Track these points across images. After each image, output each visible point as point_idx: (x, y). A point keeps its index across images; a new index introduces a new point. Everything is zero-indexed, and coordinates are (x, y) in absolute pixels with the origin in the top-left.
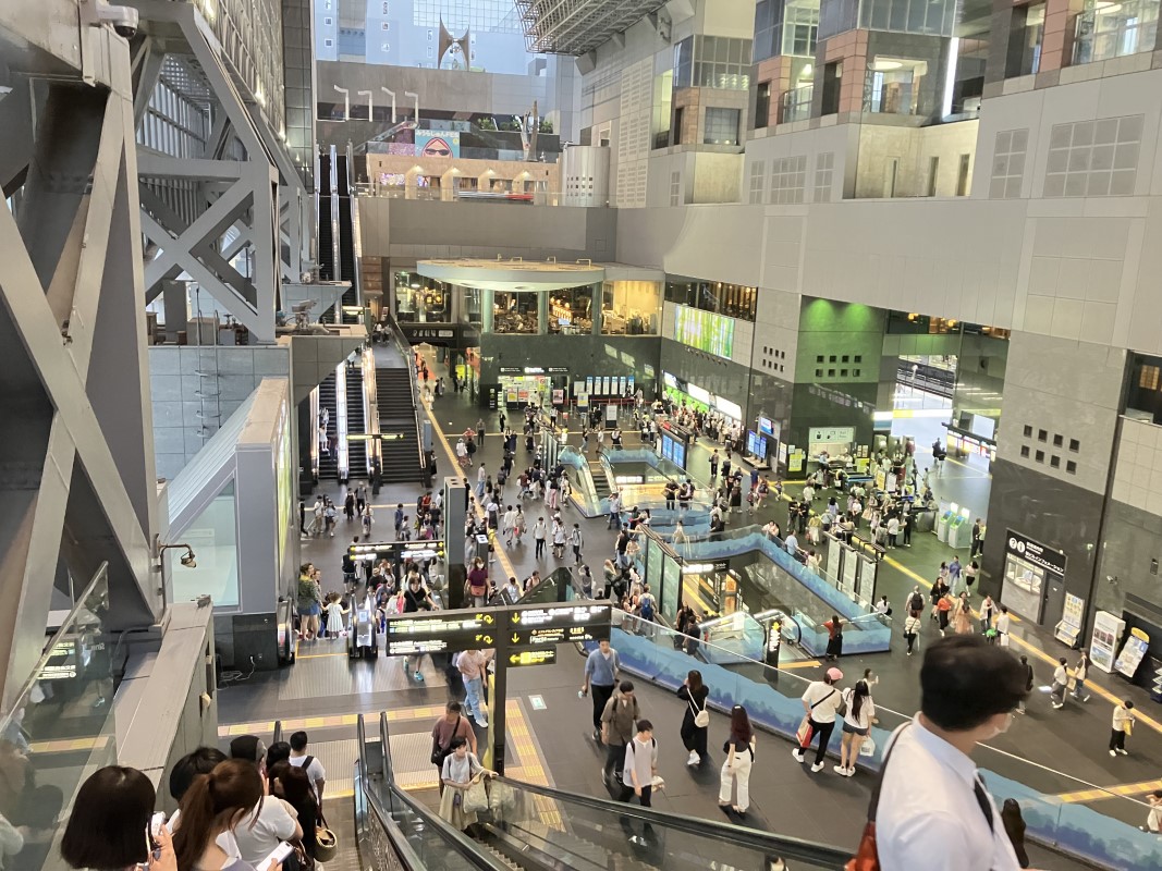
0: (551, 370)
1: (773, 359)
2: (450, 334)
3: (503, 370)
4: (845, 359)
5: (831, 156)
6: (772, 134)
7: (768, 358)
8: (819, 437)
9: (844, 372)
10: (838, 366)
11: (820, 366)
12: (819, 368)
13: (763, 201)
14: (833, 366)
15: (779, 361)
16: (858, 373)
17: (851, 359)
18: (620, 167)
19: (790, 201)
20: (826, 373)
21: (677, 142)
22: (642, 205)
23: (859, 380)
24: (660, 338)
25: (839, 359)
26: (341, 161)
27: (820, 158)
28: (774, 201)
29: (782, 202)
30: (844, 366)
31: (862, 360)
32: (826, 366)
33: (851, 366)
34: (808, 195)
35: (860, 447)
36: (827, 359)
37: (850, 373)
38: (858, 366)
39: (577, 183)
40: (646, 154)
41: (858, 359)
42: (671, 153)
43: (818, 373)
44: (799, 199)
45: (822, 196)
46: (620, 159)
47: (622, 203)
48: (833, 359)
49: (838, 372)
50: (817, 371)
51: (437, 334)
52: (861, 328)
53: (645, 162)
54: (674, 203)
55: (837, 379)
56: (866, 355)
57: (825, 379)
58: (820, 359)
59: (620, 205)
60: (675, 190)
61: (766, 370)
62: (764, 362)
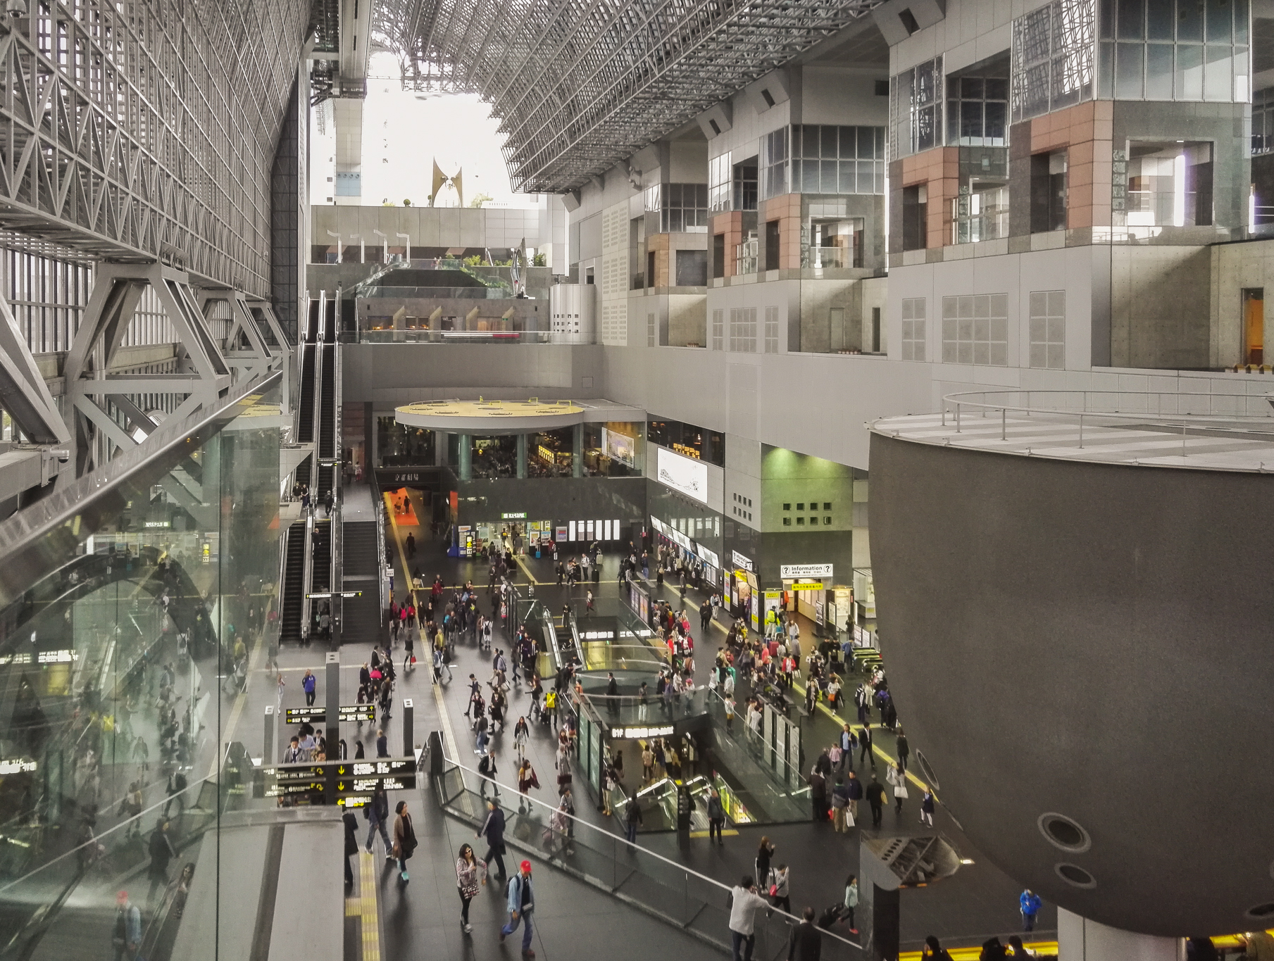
1: (742, 507)
4: (814, 506)
5: (776, 309)
6: (727, 284)
7: (738, 505)
9: (813, 520)
10: (807, 514)
11: (787, 514)
12: (787, 516)
13: (724, 348)
14: (801, 514)
15: (747, 509)
16: (829, 520)
17: (821, 506)
18: (605, 304)
19: (746, 350)
20: (794, 521)
21: (651, 284)
22: (624, 343)
23: (832, 528)
24: (646, 479)
25: (807, 506)
26: (331, 306)
27: (768, 311)
28: (732, 349)
29: (739, 350)
30: (814, 514)
31: (833, 507)
32: (793, 514)
33: (820, 513)
34: (760, 345)
36: (794, 507)
37: (820, 521)
38: (828, 513)
39: (563, 320)
40: (626, 294)
41: (827, 506)
42: (646, 294)
43: (786, 521)
44: (753, 348)
45: (771, 347)
46: (605, 297)
47: (608, 340)
48: (800, 507)
49: (807, 520)
50: (785, 519)
52: (827, 475)
53: (625, 302)
54: (651, 344)
55: (806, 527)
56: (836, 502)
57: (794, 528)
58: (787, 507)
59: (605, 342)
60: (651, 331)
61: (737, 518)
62: (735, 509)
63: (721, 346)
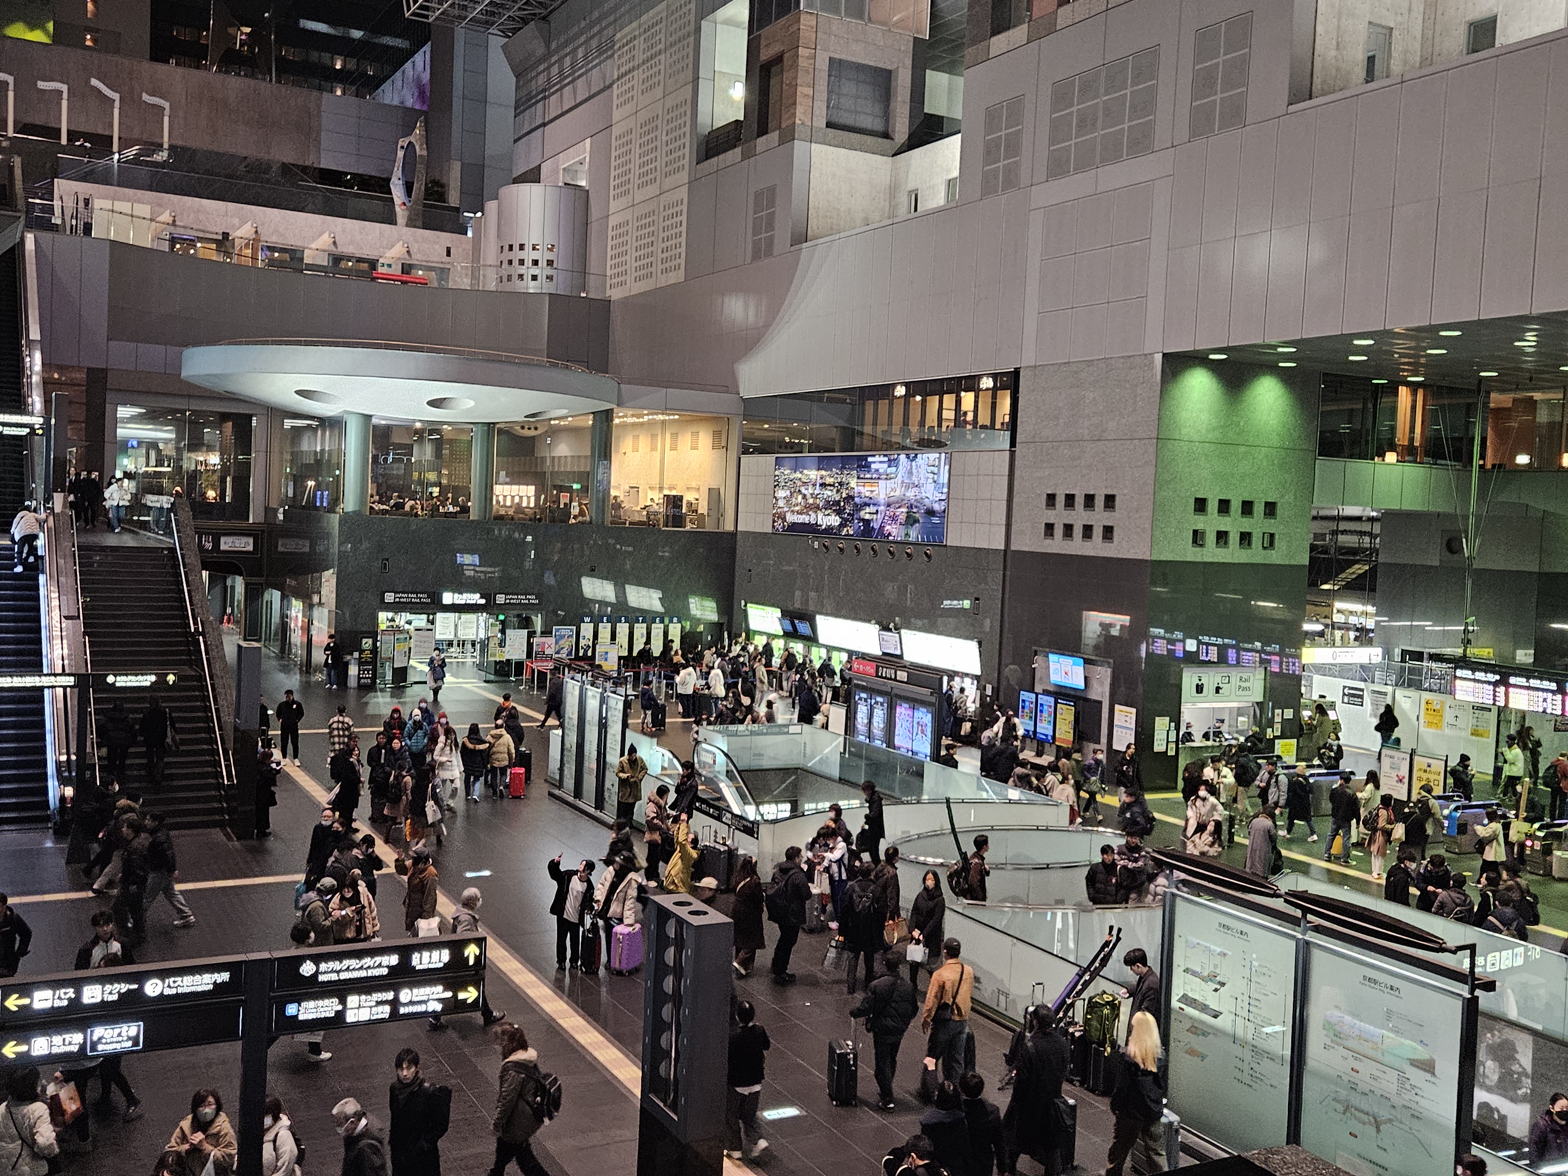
0: (501, 599)
1: (1079, 517)
2: (246, 544)
3: (389, 597)
4: (1247, 508)
5: (1241, 21)
6: (1043, 32)
7: (1059, 516)
8: (1199, 689)
9: (1245, 538)
10: (1233, 523)
11: (1200, 522)
12: (1200, 527)
13: (1024, 180)
14: (1224, 523)
15: (1099, 518)
16: (1270, 541)
17: (1259, 509)
18: (613, 220)
19: (1111, 156)
20: (1210, 538)
21: (764, 132)
22: (672, 278)
23: (1275, 557)
24: (733, 535)
25: (1236, 507)
27: (1206, 35)
28: (1057, 169)
29: (1083, 167)
30: (1246, 524)
31: (1279, 511)
32: (1212, 522)
33: (1257, 525)
34: (1173, 126)
35: (1278, 711)
36: (1212, 506)
37: (1256, 541)
38: (1270, 526)
39: (522, 255)
40: (682, 177)
41: (1271, 509)
42: (749, 155)
43: (1198, 539)
44: (1142, 142)
46: (615, 206)
48: (1224, 506)
49: (1235, 537)
50: (1195, 532)
51: (216, 544)
52: (1275, 441)
53: (683, 193)
54: (763, 250)
55: (1233, 554)
56: (1286, 502)
57: (1211, 553)
58: (1201, 505)
59: (615, 295)
60: (765, 223)
61: (1057, 545)
62: (1049, 528)
63: (1011, 180)
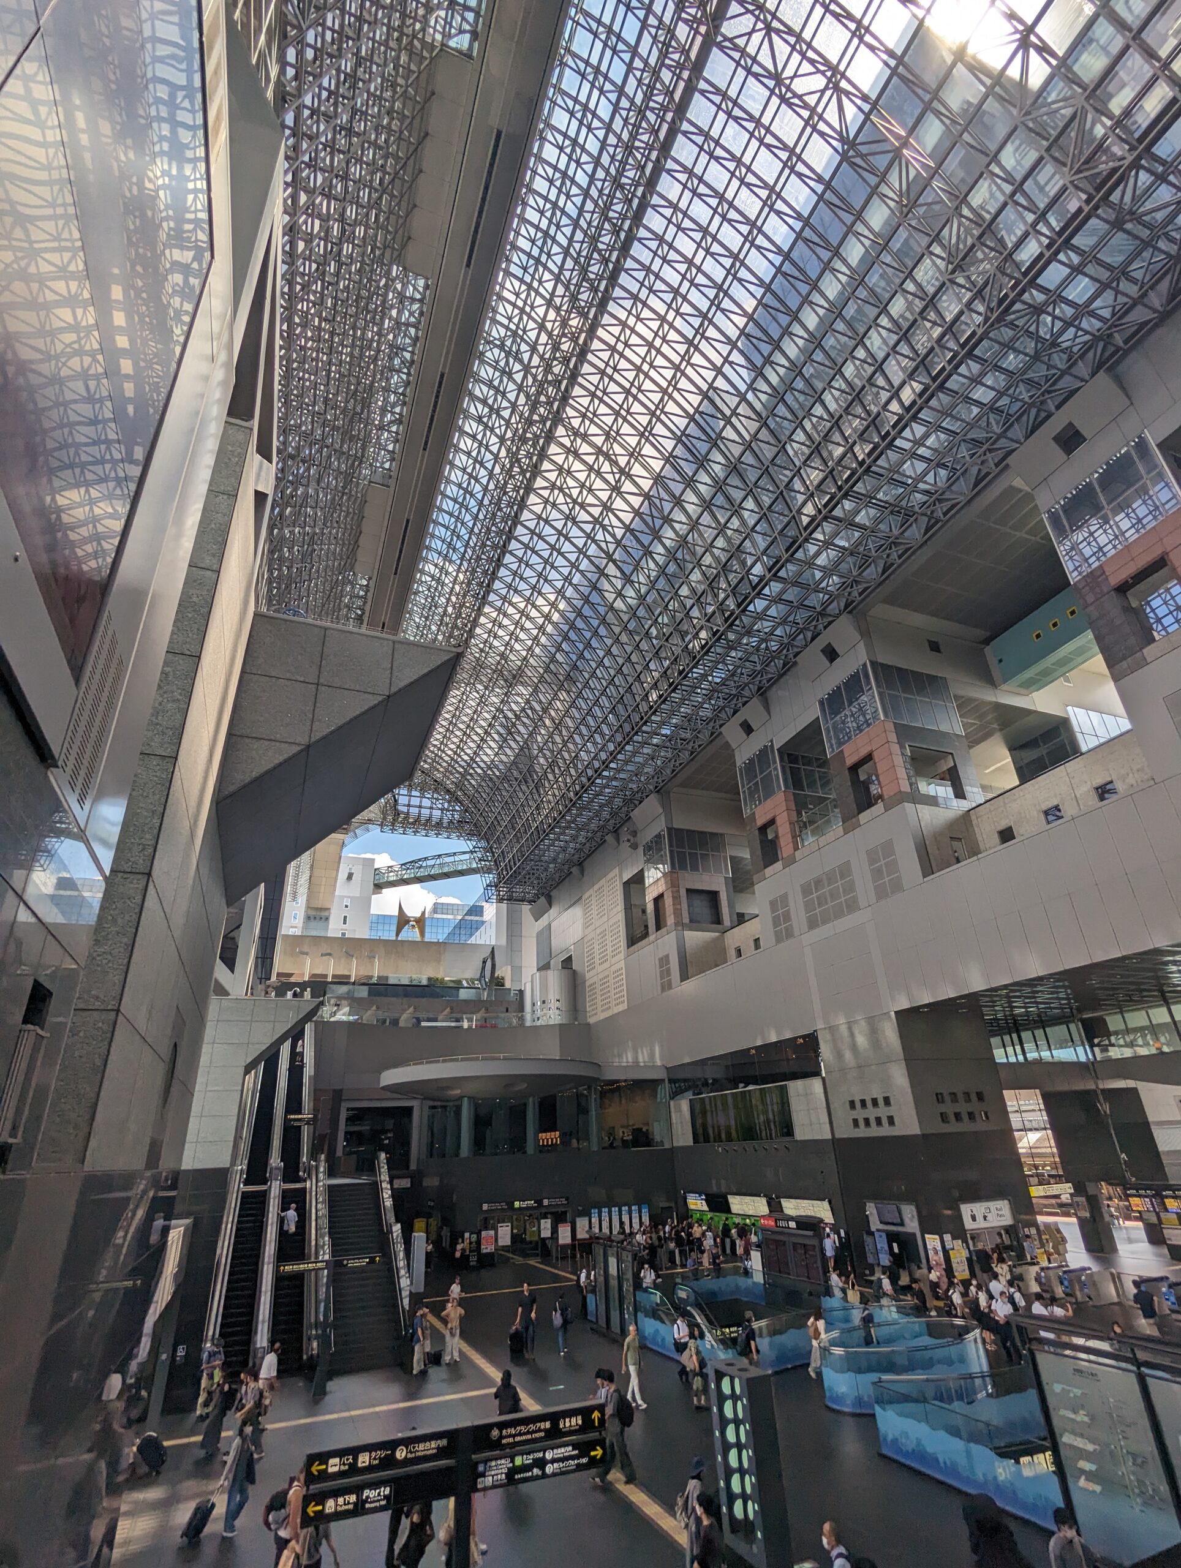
0: (546, 1202)
1: (871, 1113)
3: (485, 1207)
4: (966, 1096)
5: (887, 845)
6: (789, 862)
7: (860, 1114)
8: (974, 1219)
9: (971, 1116)
10: (962, 1107)
12: (942, 1110)
13: (796, 933)
14: (956, 1107)
15: (883, 1112)
16: (986, 1117)
17: (974, 1096)
18: (590, 982)
19: (839, 914)
20: (951, 1117)
21: (658, 927)
22: (622, 1007)
23: (991, 1126)
24: (673, 1150)
25: (960, 1096)
27: (871, 853)
28: (813, 924)
29: (824, 923)
30: (969, 1107)
31: (985, 1098)
32: (949, 1107)
33: (975, 1106)
34: (865, 897)
36: (946, 1098)
37: (977, 1117)
38: (983, 1107)
40: (622, 956)
41: (980, 1097)
42: (653, 941)
43: (943, 1118)
44: (852, 906)
45: (888, 889)
46: (589, 974)
47: (595, 1016)
48: (953, 1097)
49: (965, 1116)
50: (941, 1115)
52: (970, 1055)
53: (622, 964)
54: (667, 986)
55: (967, 1126)
56: (987, 1092)
57: (953, 1127)
58: (940, 1097)
59: (592, 1021)
60: (666, 973)
61: (862, 1132)
62: (856, 1123)
63: (789, 934)
